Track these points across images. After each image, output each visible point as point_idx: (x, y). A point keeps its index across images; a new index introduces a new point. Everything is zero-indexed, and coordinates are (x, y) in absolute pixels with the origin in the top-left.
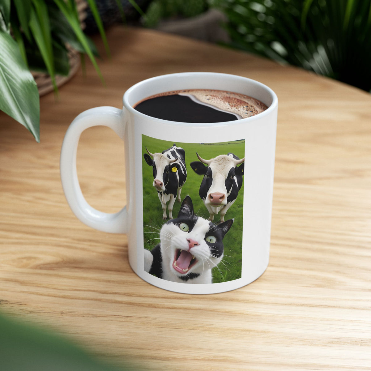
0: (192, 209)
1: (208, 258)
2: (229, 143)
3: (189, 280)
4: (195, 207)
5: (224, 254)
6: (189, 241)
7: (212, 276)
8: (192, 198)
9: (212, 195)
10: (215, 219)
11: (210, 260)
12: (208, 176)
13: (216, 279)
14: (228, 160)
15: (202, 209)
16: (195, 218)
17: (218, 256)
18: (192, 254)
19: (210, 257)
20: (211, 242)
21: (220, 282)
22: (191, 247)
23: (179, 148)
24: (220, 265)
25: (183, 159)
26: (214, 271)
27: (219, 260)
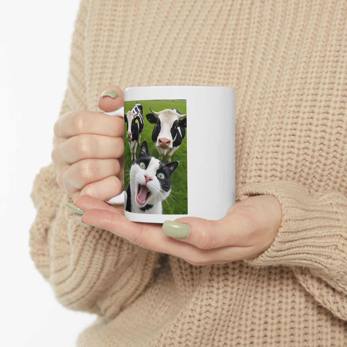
0: (147, 151)
1: (159, 191)
2: (173, 101)
3: (146, 211)
4: (149, 149)
5: (171, 190)
6: (146, 177)
7: (163, 208)
8: (147, 142)
9: (161, 140)
10: (164, 159)
11: (161, 193)
12: (157, 125)
13: (166, 211)
14: (173, 114)
15: (154, 150)
16: (149, 158)
17: (167, 191)
18: (148, 188)
19: (160, 191)
20: (161, 178)
21: (168, 214)
22: (147, 182)
23: (139, 105)
24: (168, 198)
25: (142, 113)
26: (164, 203)
27: (168, 194)
